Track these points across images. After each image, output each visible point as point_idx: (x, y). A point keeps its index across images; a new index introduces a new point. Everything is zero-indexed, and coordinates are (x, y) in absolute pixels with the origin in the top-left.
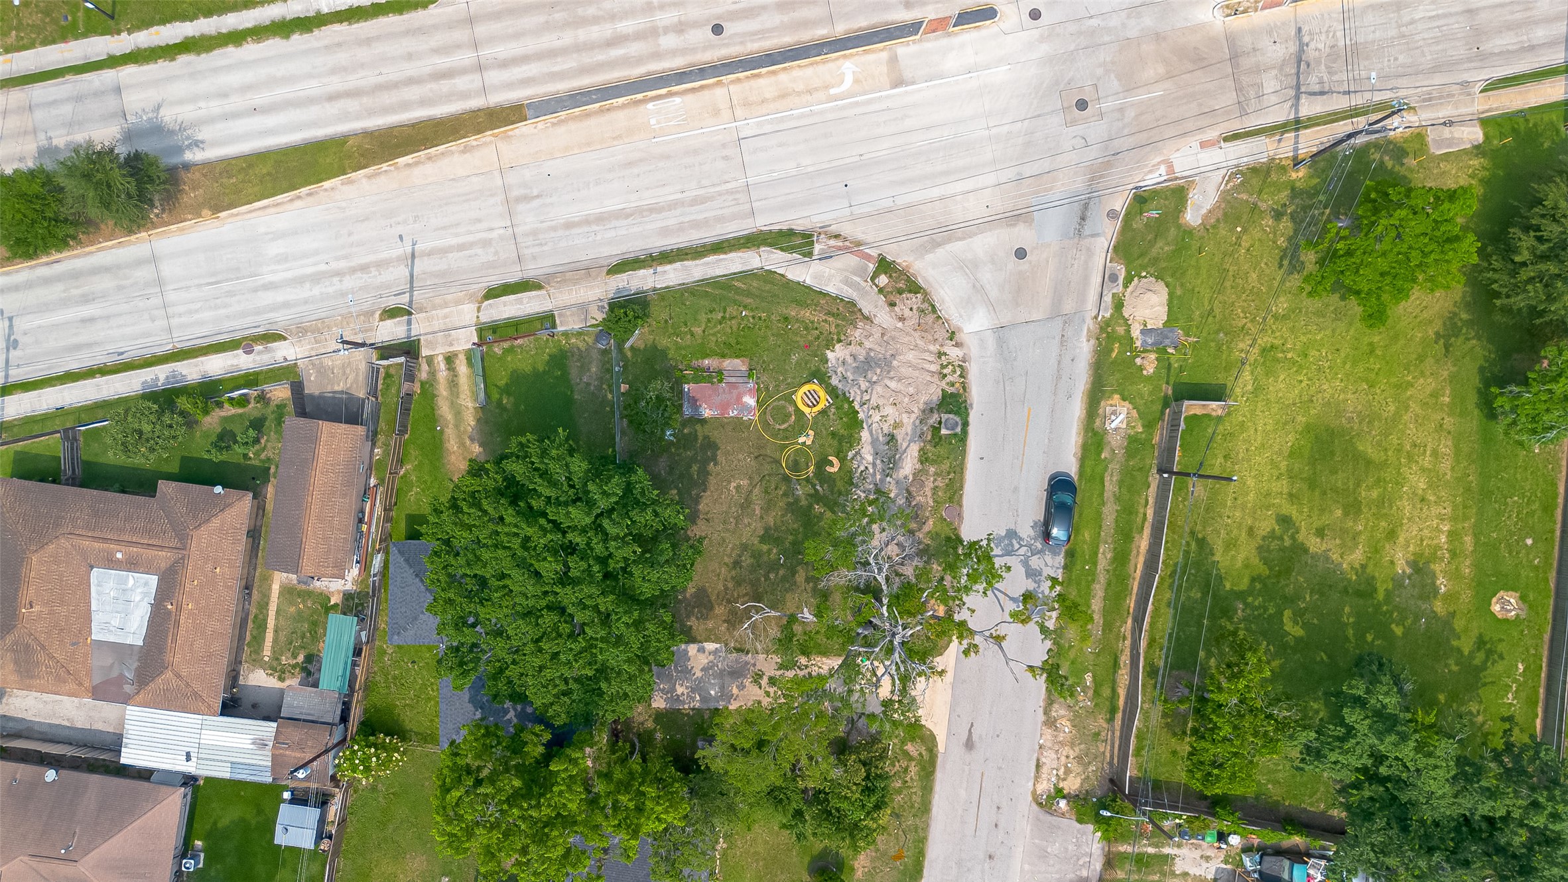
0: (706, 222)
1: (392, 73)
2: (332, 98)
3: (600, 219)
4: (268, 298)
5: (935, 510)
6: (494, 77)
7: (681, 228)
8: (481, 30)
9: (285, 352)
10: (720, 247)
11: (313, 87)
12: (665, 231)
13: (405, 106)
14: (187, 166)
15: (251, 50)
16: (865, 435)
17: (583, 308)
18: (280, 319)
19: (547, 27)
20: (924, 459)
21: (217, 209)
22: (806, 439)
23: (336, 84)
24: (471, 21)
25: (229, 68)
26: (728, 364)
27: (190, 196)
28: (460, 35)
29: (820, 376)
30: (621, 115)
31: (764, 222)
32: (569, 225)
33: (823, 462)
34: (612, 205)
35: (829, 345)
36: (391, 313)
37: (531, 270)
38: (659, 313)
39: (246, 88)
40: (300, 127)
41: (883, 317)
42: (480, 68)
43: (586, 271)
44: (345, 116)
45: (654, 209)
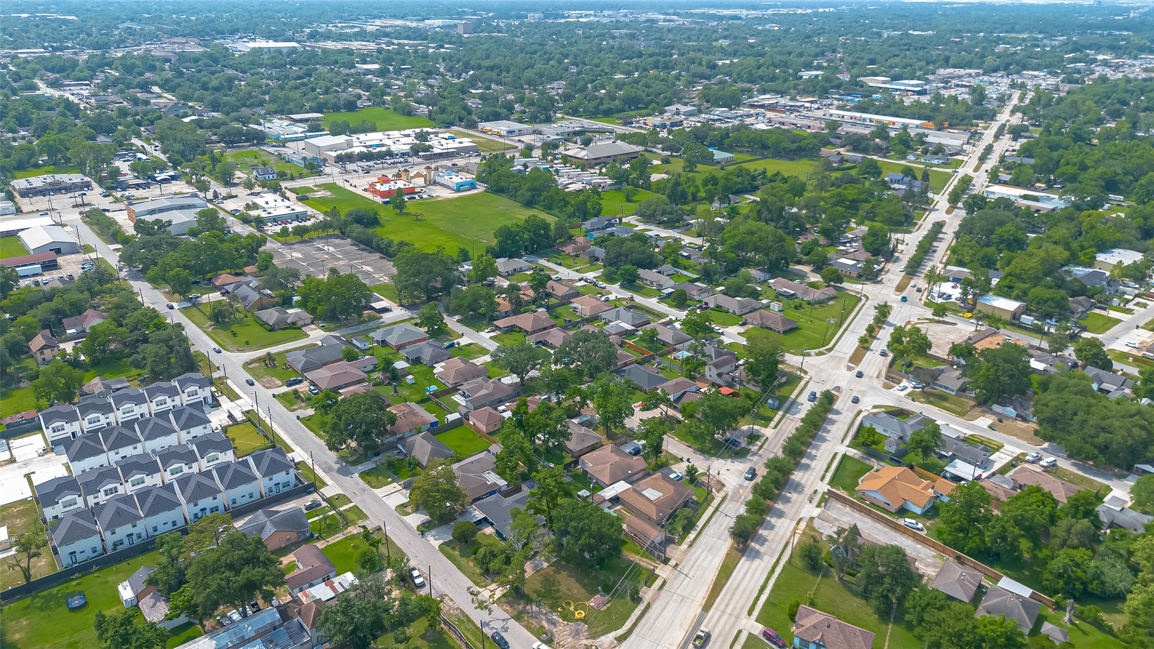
0: (644, 626)
1: (736, 597)
2: (739, 585)
3: (664, 609)
4: (700, 551)
5: (528, 621)
6: (719, 613)
7: (647, 621)
8: (733, 618)
9: (684, 546)
10: (635, 625)
11: (745, 583)
12: (649, 618)
13: (725, 594)
14: (742, 556)
15: (763, 580)
16: (561, 620)
17: (645, 593)
18: (692, 550)
19: (723, 628)
20: (542, 627)
21: (727, 554)
22: (572, 608)
23: (742, 587)
24: (737, 618)
25: (761, 574)
26: (605, 608)
27: (734, 552)
28: (736, 613)
29: (584, 620)
30: (687, 628)
31: (633, 636)
32: (668, 603)
33: (562, 608)
34: (666, 613)
35: (589, 627)
36: (677, 565)
37: (663, 592)
38: (630, 603)
39: (754, 574)
40: (736, 576)
41: (585, 642)
42: (723, 612)
43: (655, 599)
44: (732, 584)
45: (656, 620)
